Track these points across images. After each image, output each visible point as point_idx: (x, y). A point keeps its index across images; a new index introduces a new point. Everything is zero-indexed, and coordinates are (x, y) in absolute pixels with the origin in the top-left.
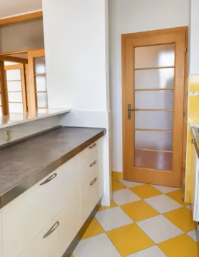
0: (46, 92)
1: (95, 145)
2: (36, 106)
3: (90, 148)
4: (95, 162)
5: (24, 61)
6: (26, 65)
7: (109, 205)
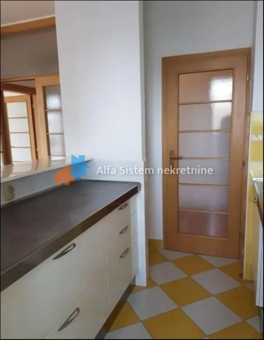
0: (62, 134)
1: (126, 205)
2: (49, 154)
3: (120, 209)
4: (126, 228)
5: (31, 91)
6: (34, 97)
7: (145, 285)
